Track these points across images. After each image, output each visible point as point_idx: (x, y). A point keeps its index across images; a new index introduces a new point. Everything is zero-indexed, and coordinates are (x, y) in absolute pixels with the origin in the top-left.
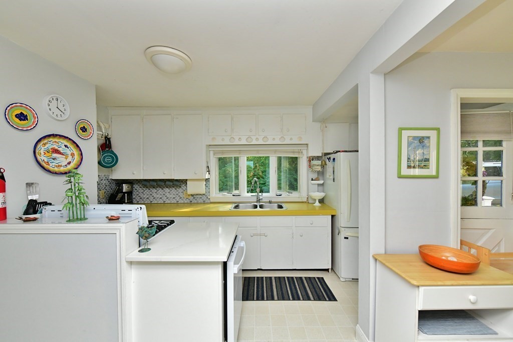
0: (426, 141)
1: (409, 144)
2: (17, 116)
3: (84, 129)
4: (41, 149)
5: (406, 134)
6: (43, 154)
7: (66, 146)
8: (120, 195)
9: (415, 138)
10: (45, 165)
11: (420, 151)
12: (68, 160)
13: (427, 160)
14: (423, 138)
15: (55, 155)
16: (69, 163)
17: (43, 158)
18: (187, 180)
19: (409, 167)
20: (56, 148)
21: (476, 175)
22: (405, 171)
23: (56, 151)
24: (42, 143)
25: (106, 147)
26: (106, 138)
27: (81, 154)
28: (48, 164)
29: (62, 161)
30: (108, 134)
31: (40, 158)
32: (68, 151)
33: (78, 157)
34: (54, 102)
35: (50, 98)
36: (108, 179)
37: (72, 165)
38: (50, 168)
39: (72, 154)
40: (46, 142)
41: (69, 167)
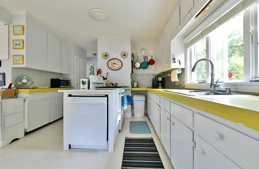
2: (105, 56)
4: (110, 63)
7: (117, 62)
10: (111, 68)
12: (118, 66)
15: (114, 65)
16: (119, 67)
17: (111, 66)
20: (115, 62)
24: (110, 61)
25: (144, 61)
26: (144, 57)
27: (122, 64)
28: (112, 68)
29: (116, 66)
30: (146, 55)
31: (109, 66)
32: (118, 63)
33: (121, 65)
34: (114, 49)
35: (113, 48)
36: (154, 75)
37: (120, 68)
38: (112, 69)
39: (120, 64)
40: (111, 61)
41: (119, 68)
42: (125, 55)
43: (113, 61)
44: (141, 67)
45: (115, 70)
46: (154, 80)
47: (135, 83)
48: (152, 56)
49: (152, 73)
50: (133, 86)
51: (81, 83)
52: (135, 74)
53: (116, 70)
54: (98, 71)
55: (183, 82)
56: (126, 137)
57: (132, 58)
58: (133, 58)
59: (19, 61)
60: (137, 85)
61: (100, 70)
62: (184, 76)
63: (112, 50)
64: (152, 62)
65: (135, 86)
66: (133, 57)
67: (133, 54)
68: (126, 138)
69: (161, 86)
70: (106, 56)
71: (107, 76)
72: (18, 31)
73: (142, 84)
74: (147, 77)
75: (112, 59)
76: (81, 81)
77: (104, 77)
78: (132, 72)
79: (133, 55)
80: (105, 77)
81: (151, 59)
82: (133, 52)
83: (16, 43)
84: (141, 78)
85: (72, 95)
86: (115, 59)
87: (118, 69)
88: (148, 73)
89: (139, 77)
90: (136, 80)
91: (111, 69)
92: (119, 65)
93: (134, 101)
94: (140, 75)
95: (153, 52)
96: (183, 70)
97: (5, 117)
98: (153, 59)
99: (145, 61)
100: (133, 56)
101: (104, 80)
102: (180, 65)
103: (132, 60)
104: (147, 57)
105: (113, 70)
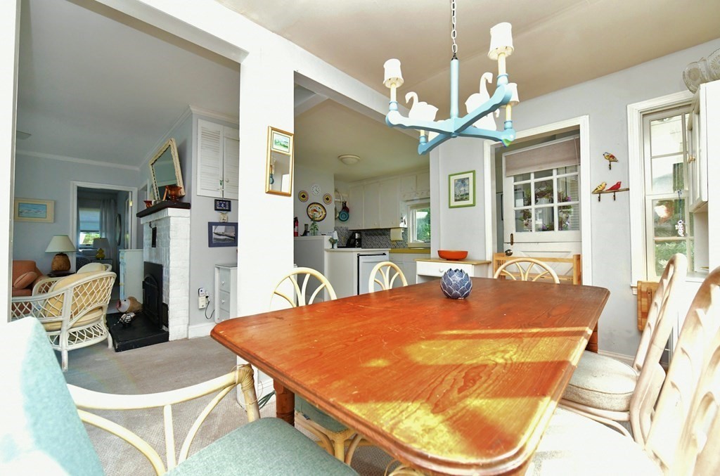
0: (466, 181)
1: (456, 185)
3: (327, 199)
4: (310, 209)
5: (453, 178)
6: (311, 212)
7: (319, 208)
8: (352, 240)
9: (459, 180)
11: (462, 189)
13: (468, 194)
14: (464, 179)
15: (315, 212)
18: (390, 229)
19: (456, 200)
20: (316, 209)
21: (552, 202)
22: (453, 203)
23: (315, 211)
27: (326, 212)
28: (313, 217)
29: (318, 215)
31: (309, 214)
32: (320, 211)
34: (315, 188)
35: (313, 186)
37: (322, 217)
40: (311, 206)
53: (318, 221)
70: (303, 197)
75: (312, 203)
86: (316, 203)
87: (321, 220)
92: (322, 214)
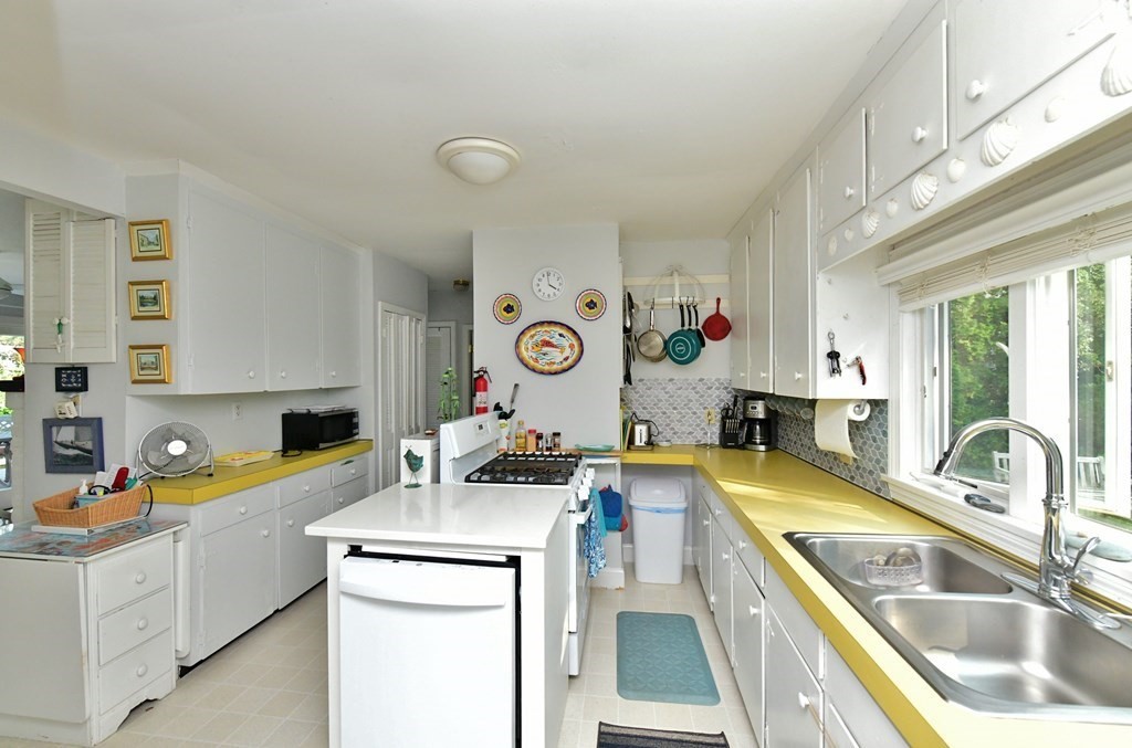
2: (505, 309)
3: (592, 305)
4: (529, 342)
6: (530, 348)
7: (561, 335)
10: (532, 363)
12: (565, 356)
15: (546, 349)
16: (566, 359)
17: (530, 354)
20: (548, 339)
23: (548, 344)
24: (528, 335)
25: (683, 325)
26: (681, 306)
27: (581, 345)
28: (537, 362)
29: (556, 356)
30: (691, 299)
31: (525, 354)
32: (564, 342)
33: (577, 349)
34: (545, 279)
35: (539, 275)
36: (726, 388)
37: (570, 361)
38: (539, 366)
39: (572, 346)
40: (533, 332)
41: (566, 364)
42: (595, 305)
43: (542, 334)
44: (668, 353)
45: (551, 373)
46: (727, 413)
47: (638, 428)
48: (719, 300)
49: (718, 380)
50: (631, 441)
51: (404, 463)
52: (641, 380)
53: (556, 373)
54: (476, 379)
55: (878, 461)
56: (601, 723)
57: (628, 318)
58: (631, 316)
59: (156, 369)
60: (650, 436)
61: (485, 372)
62: (885, 434)
63: (536, 281)
64: (718, 327)
65: (639, 441)
66: (630, 310)
67: (629, 294)
68: (604, 729)
69: (761, 444)
70: (509, 309)
71: (512, 401)
72: (150, 243)
73: (672, 429)
74: (693, 395)
75: (534, 325)
76: (403, 452)
77: (501, 409)
78: (628, 378)
79: (629, 304)
80: (507, 410)
81: (714, 312)
82: (629, 290)
83: (145, 294)
84: (667, 401)
85: (363, 550)
86: (550, 323)
87: (565, 371)
88: (701, 380)
89: (657, 397)
90: (644, 408)
91: (534, 370)
92: (567, 352)
93: (634, 511)
94: (664, 388)
95: (725, 278)
96: (878, 405)
97: (100, 622)
98: (722, 312)
99: (686, 327)
100: (632, 306)
101: (503, 421)
102: (864, 383)
103: (628, 325)
104: (694, 307)
105: (542, 373)
